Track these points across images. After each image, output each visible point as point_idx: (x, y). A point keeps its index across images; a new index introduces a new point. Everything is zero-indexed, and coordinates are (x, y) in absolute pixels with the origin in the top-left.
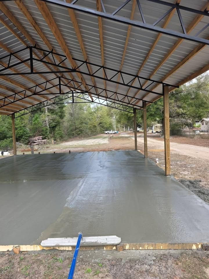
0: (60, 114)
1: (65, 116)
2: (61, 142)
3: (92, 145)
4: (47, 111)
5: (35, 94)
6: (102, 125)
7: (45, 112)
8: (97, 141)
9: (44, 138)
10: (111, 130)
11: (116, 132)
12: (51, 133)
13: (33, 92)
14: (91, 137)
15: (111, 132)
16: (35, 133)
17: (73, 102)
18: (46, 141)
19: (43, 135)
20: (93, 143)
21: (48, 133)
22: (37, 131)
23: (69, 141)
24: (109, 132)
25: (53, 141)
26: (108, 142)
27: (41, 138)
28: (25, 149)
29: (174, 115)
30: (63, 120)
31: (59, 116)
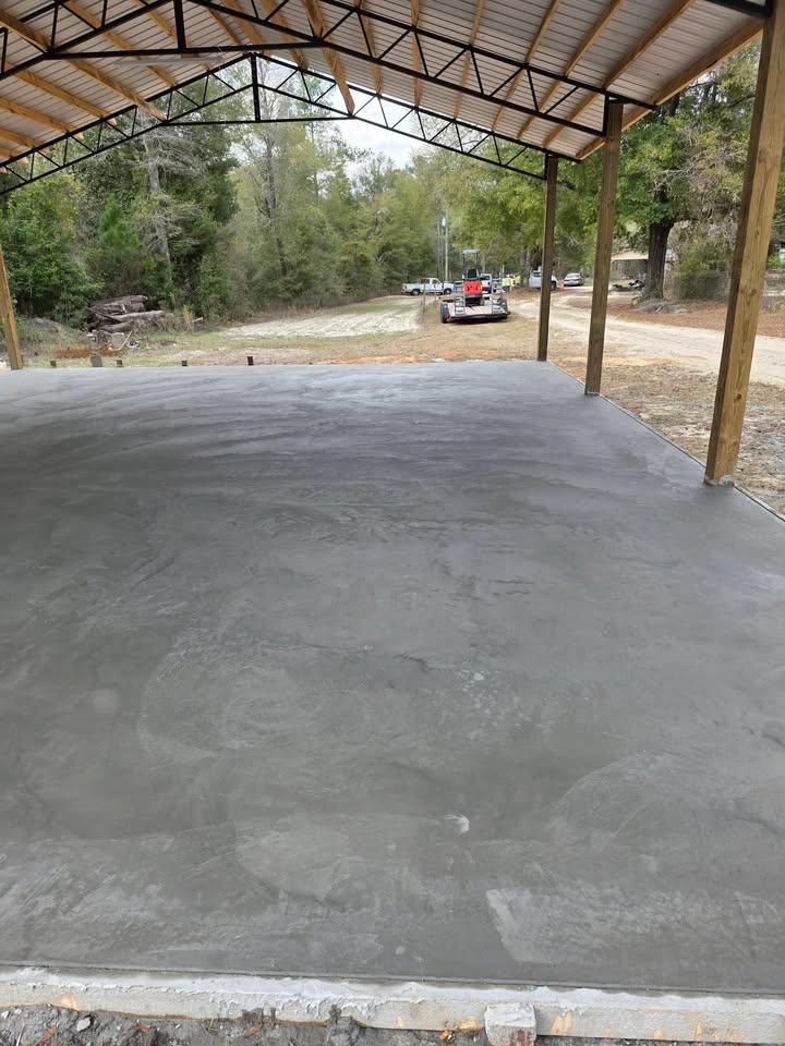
0: (211, 197)
1: (235, 209)
2: (225, 325)
3: (348, 338)
4: (155, 184)
5: (54, 52)
6: (395, 253)
7: (149, 188)
8: (371, 323)
9: (152, 304)
10: (431, 280)
11: (451, 286)
12: (179, 282)
13: (46, 44)
14: (347, 307)
15: (430, 287)
16: (112, 280)
17: (258, 120)
18: (163, 316)
19: (146, 290)
20: (353, 329)
21: (169, 282)
22: (123, 275)
23: (256, 322)
24: (421, 287)
25: (188, 316)
26: (415, 327)
27: (142, 305)
28: (72, 347)
29: (705, 209)
30: (230, 226)
31: (210, 208)
